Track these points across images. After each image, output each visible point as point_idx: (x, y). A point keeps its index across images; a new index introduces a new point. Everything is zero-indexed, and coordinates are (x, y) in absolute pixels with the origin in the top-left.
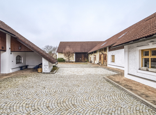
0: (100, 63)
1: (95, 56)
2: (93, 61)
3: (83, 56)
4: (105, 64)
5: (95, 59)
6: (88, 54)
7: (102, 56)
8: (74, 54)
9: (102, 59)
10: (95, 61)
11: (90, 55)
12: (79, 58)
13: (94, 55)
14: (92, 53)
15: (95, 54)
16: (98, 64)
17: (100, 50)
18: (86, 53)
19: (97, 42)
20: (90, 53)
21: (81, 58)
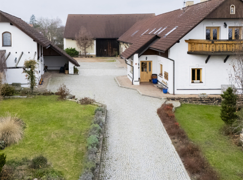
3: (109, 45)
12: (103, 49)
13: (125, 47)
18: (115, 39)
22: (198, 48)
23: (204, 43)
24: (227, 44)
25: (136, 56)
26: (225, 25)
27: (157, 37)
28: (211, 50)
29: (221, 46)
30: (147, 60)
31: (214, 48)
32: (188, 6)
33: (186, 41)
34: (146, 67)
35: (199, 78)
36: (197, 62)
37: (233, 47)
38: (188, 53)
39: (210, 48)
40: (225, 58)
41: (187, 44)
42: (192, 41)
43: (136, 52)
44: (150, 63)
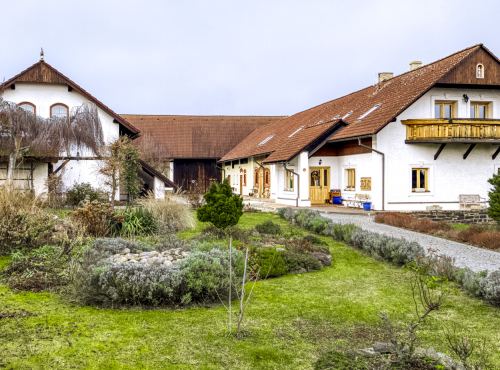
0: (256, 191)
1: (242, 174)
2: (238, 187)
3: (201, 171)
4: (266, 194)
5: (243, 180)
6: (220, 165)
7: (261, 173)
8: (171, 165)
9: (261, 180)
10: (244, 188)
11: (226, 168)
12: (189, 178)
13: (241, 170)
14: (235, 162)
15: (244, 166)
16: (251, 195)
17: (257, 158)
18: (213, 161)
19: (253, 118)
20: (228, 163)
21: (196, 178)
22: (424, 133)
23: (434, 124)
24: (472, 125)
25: (304, 156)
26: (466, 98)
27: (341, 124)
28: (447, 135)
29: (463, 128)
30: (322, 165)
31: (452, 131)
32: (385, 81)
33: (403, 122)
34: (319, 178)
35: (422, 186)
36: (421, 158)
37: (482, 131)
38: (407, 142)
39: (445, 133)
40: (465, 152)
41: (404, 128)
42: (414, 122)
43: (304, 149)
44: (325, 172)
